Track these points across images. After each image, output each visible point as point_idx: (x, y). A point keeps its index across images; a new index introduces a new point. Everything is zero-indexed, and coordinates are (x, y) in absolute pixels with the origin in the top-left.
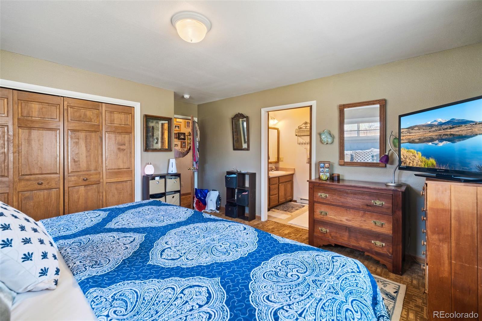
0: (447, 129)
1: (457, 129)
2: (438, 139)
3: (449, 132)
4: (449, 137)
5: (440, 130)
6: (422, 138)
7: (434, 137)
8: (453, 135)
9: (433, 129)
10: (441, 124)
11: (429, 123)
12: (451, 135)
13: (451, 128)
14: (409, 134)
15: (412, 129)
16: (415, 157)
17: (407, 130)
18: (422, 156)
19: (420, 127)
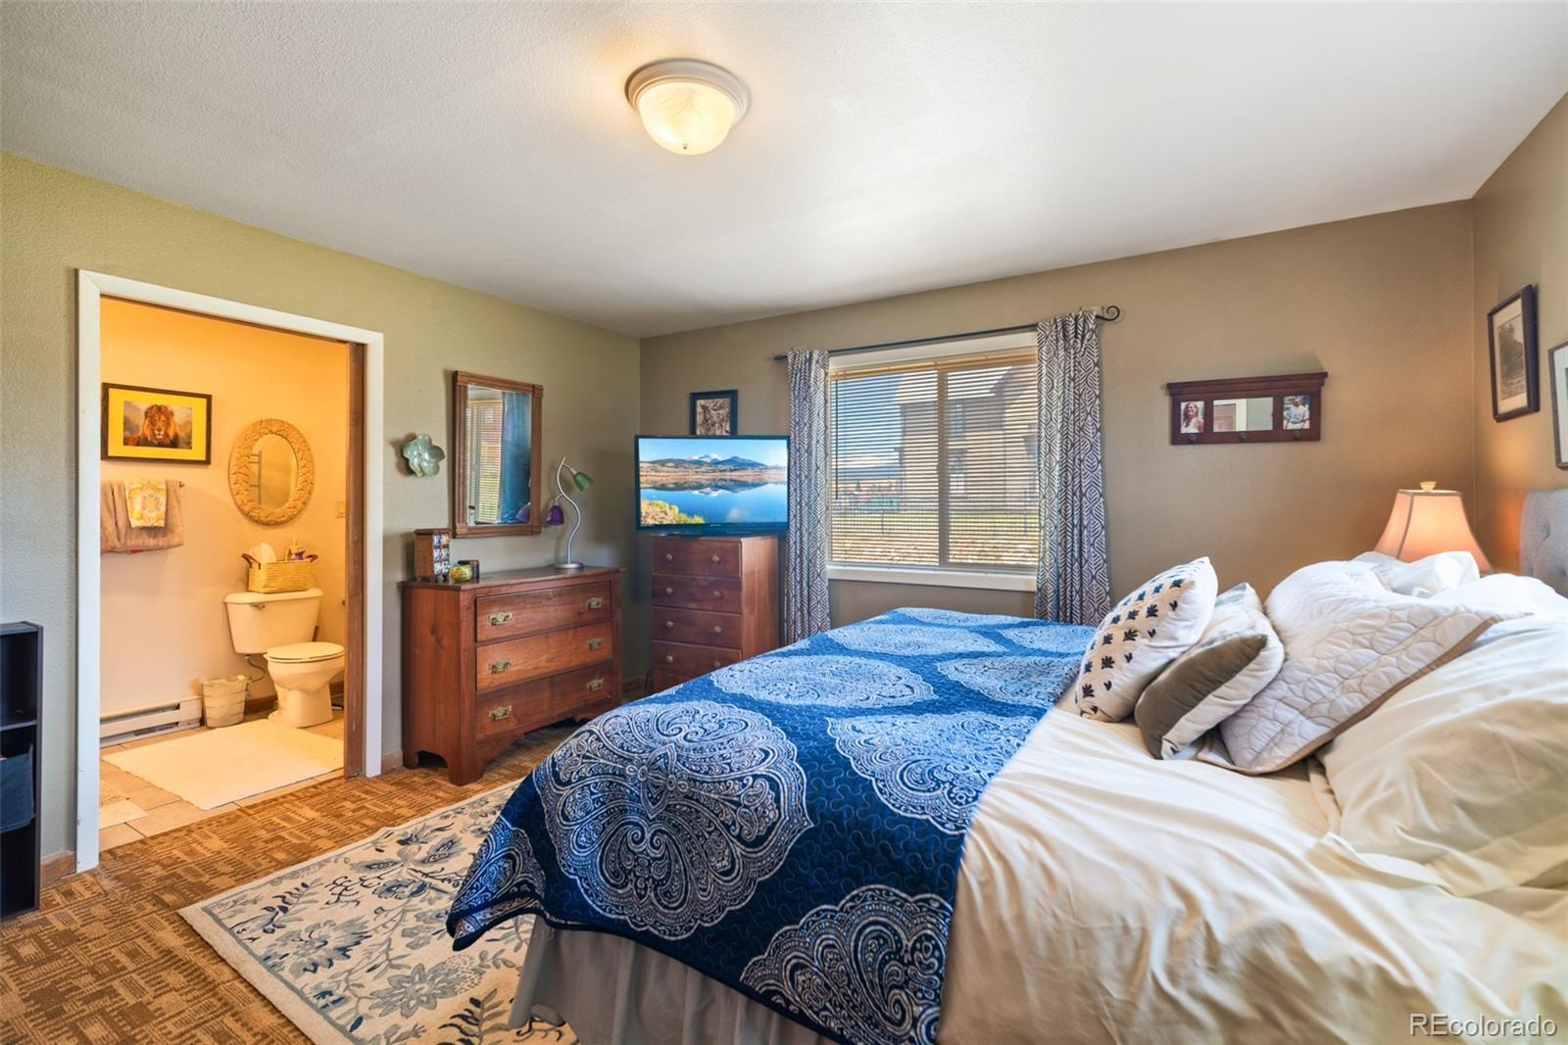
0: (725, 470)
1: (741, 473)
2: (710, 485)
3: (728, 475)
4: (728, 483)
5: (714, 471)
6: (682, 481)
7: (703, 482)
8: (735, 481)
9: (703, 469)
10: (716, 463)
11: (696, 458)
12: (731, 480)
13: (732, 471)
14: (653, 473)
15: (663, 465)
16: (666, 514)
17: (651, 465)
18: (680, 512)
19: (678, 463)
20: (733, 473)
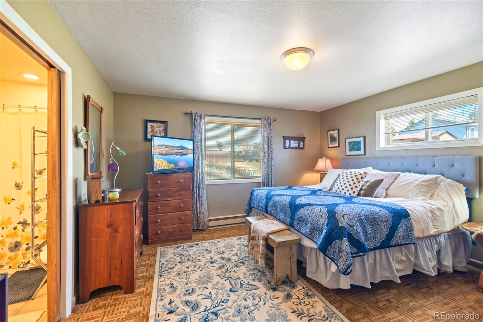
2: (175, 154)
5: (177, 150)
7: (173, 153)
8: (182, 153)
9: (174, 149)
11: (172, 145)
12: (181, 153)
13: (181, 150)
14: (159, 149)
15: (162, 147)
16: (163, 163)
17: (158, 146)
18: (167, 163)
19: (167, 146)
20: (182, 151)
